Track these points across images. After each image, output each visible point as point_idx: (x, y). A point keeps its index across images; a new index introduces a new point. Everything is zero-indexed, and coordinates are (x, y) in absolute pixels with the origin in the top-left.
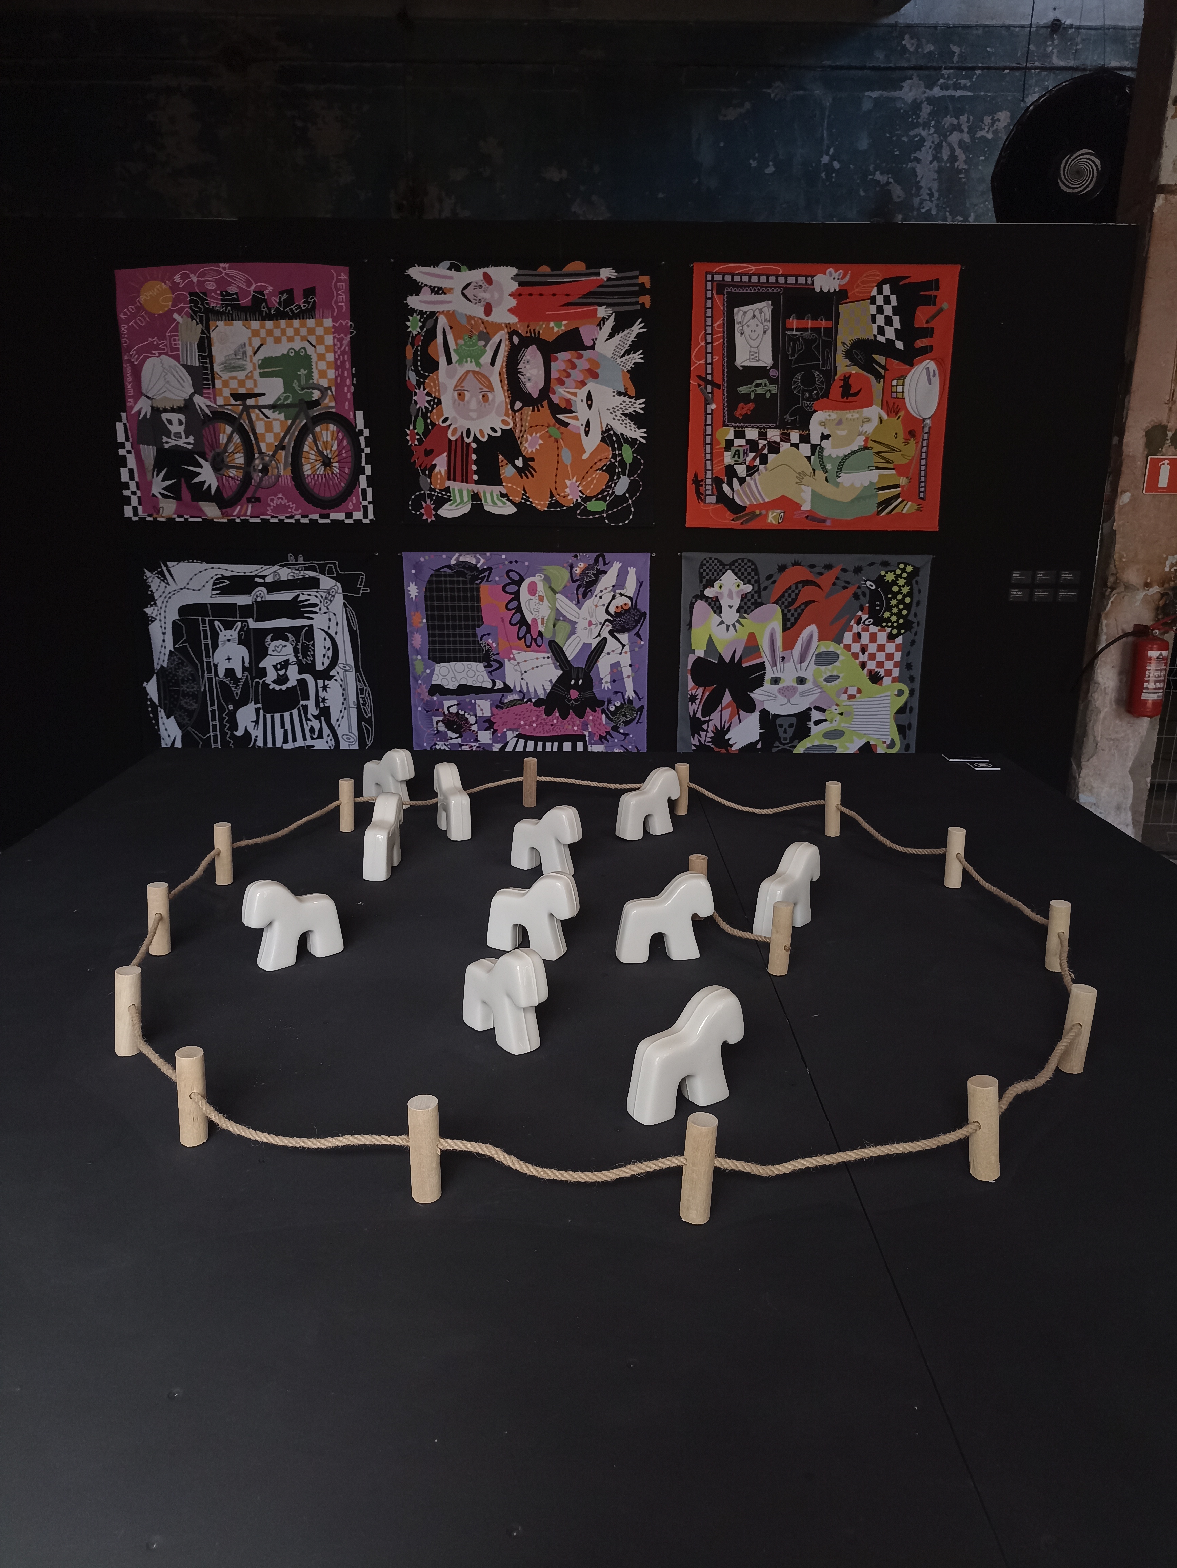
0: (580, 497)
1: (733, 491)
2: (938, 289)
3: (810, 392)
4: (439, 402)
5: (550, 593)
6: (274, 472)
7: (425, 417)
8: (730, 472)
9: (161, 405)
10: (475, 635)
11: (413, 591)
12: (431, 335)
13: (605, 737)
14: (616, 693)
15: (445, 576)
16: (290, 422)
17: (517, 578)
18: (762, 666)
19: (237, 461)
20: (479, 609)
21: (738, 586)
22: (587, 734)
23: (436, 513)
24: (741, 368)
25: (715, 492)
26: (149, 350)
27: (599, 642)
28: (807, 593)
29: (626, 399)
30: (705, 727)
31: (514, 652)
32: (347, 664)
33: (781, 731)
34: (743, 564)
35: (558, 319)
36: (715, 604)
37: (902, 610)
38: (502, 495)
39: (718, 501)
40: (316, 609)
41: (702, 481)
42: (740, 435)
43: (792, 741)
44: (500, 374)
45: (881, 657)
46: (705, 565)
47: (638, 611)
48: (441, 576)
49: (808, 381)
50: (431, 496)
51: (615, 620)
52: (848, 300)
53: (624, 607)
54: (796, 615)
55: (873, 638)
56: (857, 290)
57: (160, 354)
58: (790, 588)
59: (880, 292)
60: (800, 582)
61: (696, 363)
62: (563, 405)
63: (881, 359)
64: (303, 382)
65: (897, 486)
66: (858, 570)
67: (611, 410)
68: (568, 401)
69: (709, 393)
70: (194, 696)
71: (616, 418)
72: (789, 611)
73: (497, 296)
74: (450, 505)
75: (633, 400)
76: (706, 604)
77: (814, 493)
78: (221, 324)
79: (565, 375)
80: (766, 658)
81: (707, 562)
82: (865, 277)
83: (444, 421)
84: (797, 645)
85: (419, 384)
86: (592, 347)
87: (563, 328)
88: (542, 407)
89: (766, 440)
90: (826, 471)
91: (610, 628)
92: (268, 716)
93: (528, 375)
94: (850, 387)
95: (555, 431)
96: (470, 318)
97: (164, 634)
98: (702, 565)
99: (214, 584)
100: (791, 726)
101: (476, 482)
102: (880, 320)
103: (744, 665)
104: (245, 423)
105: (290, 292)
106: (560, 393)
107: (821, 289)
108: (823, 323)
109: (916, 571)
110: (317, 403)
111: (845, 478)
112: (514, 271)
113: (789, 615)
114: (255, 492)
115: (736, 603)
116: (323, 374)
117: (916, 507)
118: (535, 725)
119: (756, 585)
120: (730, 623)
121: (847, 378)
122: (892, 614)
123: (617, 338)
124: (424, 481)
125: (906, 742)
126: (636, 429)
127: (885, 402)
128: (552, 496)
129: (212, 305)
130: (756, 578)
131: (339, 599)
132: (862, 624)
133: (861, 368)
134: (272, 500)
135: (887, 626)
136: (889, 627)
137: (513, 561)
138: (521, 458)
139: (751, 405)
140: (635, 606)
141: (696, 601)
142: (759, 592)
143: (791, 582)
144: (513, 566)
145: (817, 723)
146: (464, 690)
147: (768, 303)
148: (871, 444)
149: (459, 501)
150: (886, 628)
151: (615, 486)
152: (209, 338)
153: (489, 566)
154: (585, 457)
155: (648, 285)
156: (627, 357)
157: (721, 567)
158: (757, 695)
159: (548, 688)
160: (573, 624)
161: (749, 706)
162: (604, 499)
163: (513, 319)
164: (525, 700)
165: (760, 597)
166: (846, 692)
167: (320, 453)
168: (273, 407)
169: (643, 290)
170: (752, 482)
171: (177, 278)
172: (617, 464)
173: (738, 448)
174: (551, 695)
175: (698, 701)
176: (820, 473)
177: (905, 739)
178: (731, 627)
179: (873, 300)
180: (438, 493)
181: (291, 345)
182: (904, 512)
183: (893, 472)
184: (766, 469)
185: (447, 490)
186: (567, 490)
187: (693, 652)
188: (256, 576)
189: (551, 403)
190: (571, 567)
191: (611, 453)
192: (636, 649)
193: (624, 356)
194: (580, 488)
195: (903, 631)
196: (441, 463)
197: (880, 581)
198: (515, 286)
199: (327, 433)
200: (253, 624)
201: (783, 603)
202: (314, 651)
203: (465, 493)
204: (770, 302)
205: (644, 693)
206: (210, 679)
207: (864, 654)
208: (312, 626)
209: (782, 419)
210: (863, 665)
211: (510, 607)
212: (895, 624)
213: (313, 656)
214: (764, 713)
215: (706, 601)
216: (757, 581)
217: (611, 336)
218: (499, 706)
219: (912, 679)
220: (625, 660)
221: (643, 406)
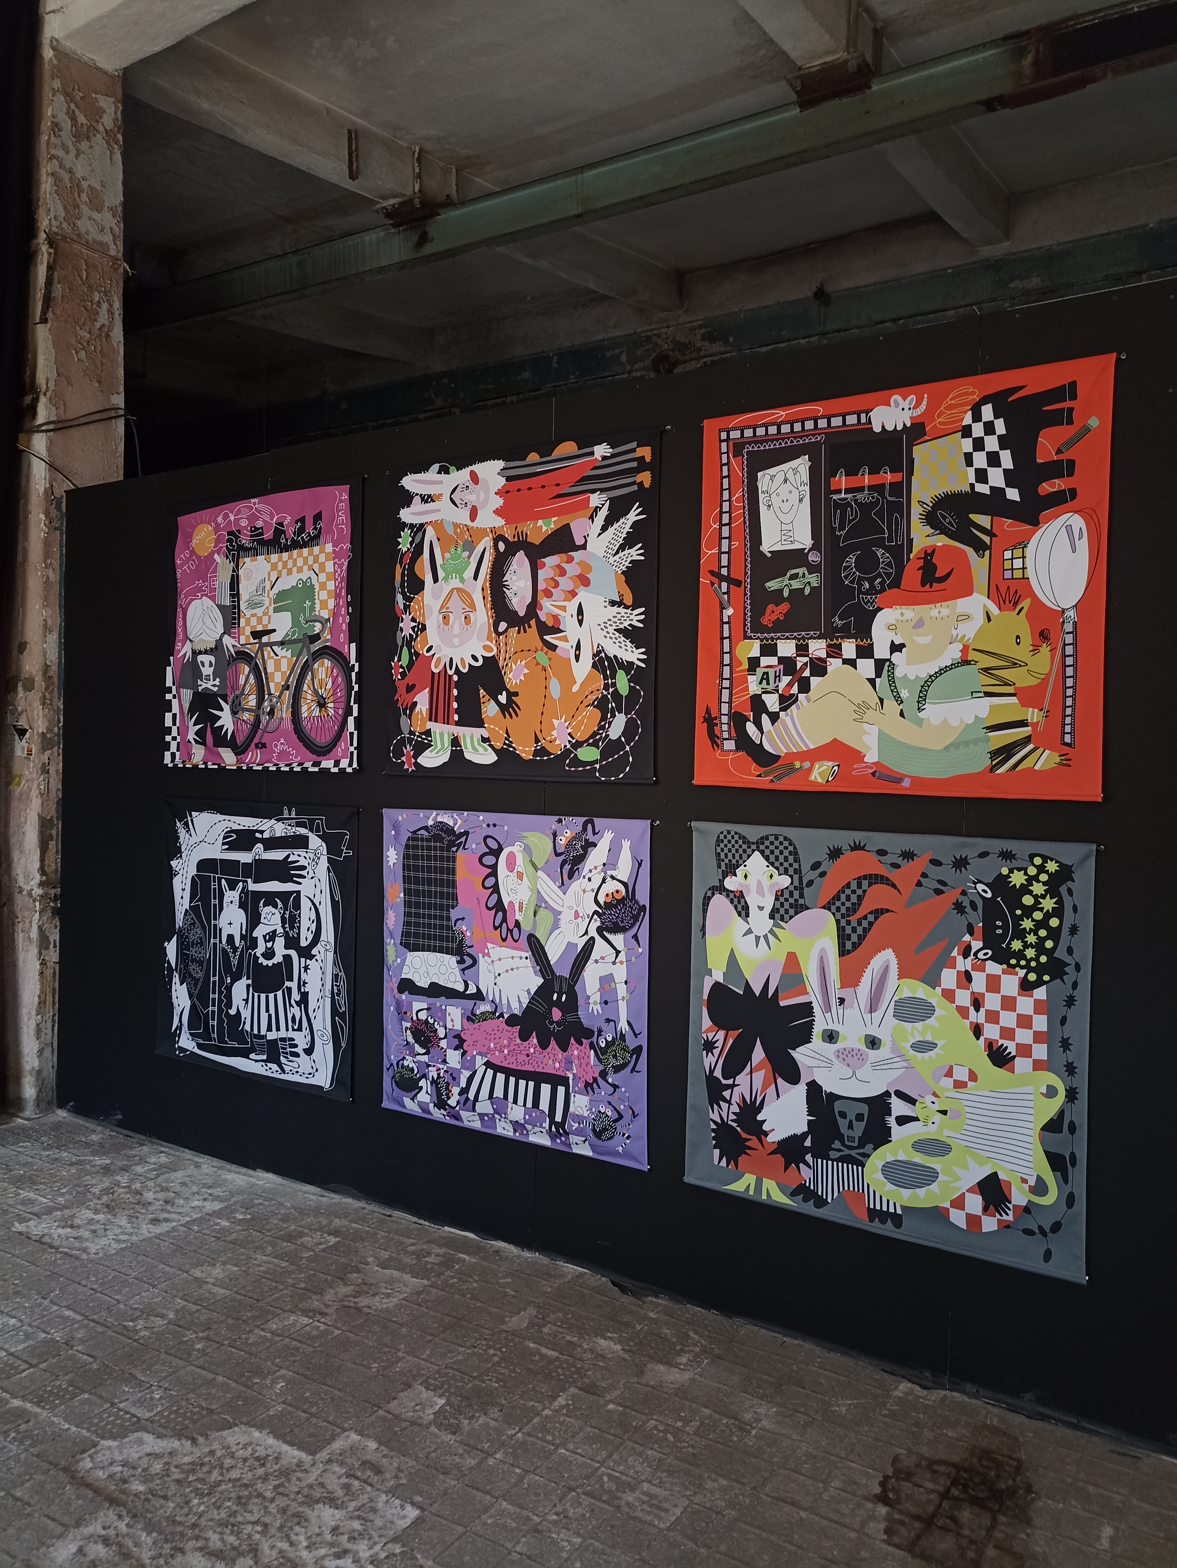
0: (570, 742)
1: (762, 732)
2: (1074, 397)
3: (871, 581)
4: (424, 628)
5: (531, 869)
6: (277, 714)
7: (410, 647)
8: (758, 704)
9: (197, 648)
10: (448, 918)
11: (392, 856)
12: (418, 551)
13: (591, 1085)
14: (608, 1021)
15: (422, 840)
16: (295, 658)
17: (495, 846)
18: (806, 1007)
19: (250, 704)
20: (454, 884)
21: (771, 876)
22: (571, 1076)
23: (416, 761)
24: (769, 555)
25: (734, 734)
26: (195, 594)
27: (586, 943)
28: (877, 896)
29: (621, 610)
30: (726, 1094)
31: (490, 945)
32: (328, 942)
33: (843, 1124)
34: (777, 843)
35: (546, 515)
36: (739, 902)
37: (1045, 939)
38: (484, 740)
39: (738, 748)
40: (304, 873)
41: (716, 718)
42: (769, 650)
43: (862, 1144)
44: (483, 589)
45: (1008, 1019)
46: (722, 841)
47: (637, 902)
48: (417, 839)
49: (867, 564)
50: (410, 740)
51: (604, 914)
52: (927, 438)
53: (615, 894)
54: (860, 930)
55: (993, 984)
56: (940, 420)
57: (202, 596)
58: (848, 885)
59: (977, 418)
60: (865, 877)
61: (708, 552)
62: (550, 624)
63: (983, 520)
64: (308, 615)
65: (1022, 723)
66: (961, 864)
67: (603, 626)
68: (556, 618)
69: (724, 593)
70: (200, 963)
71: (608, 636)
72: (848, 922)
73: (482, 496)
74: (431, 752)
75: (629, 611)
76: (727, 902)
77: (882, 736)
78: (247, 560)
79: (553, 584)
80: (814, 996)
81: (725, 837)
82: (951, 400)
83: (428, 651)
84: (863, 980)
85: (407, 607)
86: (584, 547)
87: (552, 526)
88: (530, 627)
89: (808, 656)
90: (899, 700)
91: (598, 924)
92: (256, 995)
93: (514, 588)
94: (935, 567)
95: (542, 657)
96: (456, 526)
97: (183, 890)
98: (719, 841)
99: (225, 838)
100: (860, 1117)
101: (457, 724)
102: (980, 461)
103: (782, 1003)
104: (259, 662)
105: (302, 520)
106: (547, 607)
107: (883, 427)
108: (888, 477)
109: (1065, 873)
110: (316, 638)
111: (933, 712)
112: (500, 464)
113: (848, 930)
114: (261, 738)
115: (769, 902)
116: (324, 605)
117: (1058, 760)
118: (506, 1051)
119: (796, 877)
120: (761, 934)
121: (928, 555)
122: (1026, 946)
123: (611, 530)
124: (404, 721)
125: (1068, 1189)
126: (634, 649)
127: (993, 588)
128: (537, 741)
129: (244, 542)
130: (796, 866)
131: (324, 863)
132: (972, 957)
133: (951, 536)
134: (276, 746)
135: (1018, 965)
136: (1022, 967)
137: (491, 824)
138: (504, 693)
139: (785, 607)
140: (631, 894)
141: (713, 894)
142: (800, 888)
143: (850, 876)
144: (491, 831)
145: (902, 1120)
146: (436, 990)
147: (804, 460)
148: (972, 655)
149: (439, 746)
150: (1017, 969)
151: (609, 727)
152: (238, 575)
153: (466, 829)
154: (575, 688)
155: (648, 459)
156: (621, 554)
157: (745, 847)
158: (800, 1054)
159: (525, 1001)
160: (557, 914)
161: (792, 1074)
162: (595, 744)
163: (499, 522)
164: (497, 1014)
165: (802, 896)
166: (949, 1073)
167: (315, 692)
168: (282, 643)
169: (642, 465)
170: (788, 720)
171: (220, 519)
172: (609, 697)
173: (766, 670)
174: (528, 1010)
175: (716, 1052)
176: (890, 704)
177: (1066, 1181)
178: (762, 939)
179: (966, 432)
180: (418, 737)
181: (301, 576)
182: (1037, 767)
183: (1014, 700)
184: (808, 701)
185: (428, 733)
186: (554, 733)
187: (709, 973)
188: (257, 831)
189: (538, 620)
190: (555, 835)
191: (603, 682)
192: (633, 959)
193: (617, 553)
194: (569, 730)
195: (1046, 978)
196: (422, 700)
197: (1000, 884)
198: (503, 481)
199: (323, 668)
200: (252, 887)
201: (838, 909)
202: (299, 922)
203: (446, 736)
204: (807, 457)
205: (642, 1026)
206: (215, 944)
207: (977, 1010)
208: (298, 892)
209: (829, 623)
210: (977, 1031)
211: (487, 884)
212: (1033, 964)
213: (299, 928)
214: (814, 1088)
215: (728, 896)
216: (798, 871)
217: (604, 529)
218: (471, 1017)
219: (1070, 1069)
220: (620, 973)
221: (643, 617)
